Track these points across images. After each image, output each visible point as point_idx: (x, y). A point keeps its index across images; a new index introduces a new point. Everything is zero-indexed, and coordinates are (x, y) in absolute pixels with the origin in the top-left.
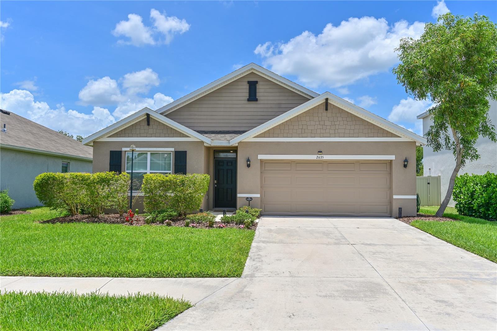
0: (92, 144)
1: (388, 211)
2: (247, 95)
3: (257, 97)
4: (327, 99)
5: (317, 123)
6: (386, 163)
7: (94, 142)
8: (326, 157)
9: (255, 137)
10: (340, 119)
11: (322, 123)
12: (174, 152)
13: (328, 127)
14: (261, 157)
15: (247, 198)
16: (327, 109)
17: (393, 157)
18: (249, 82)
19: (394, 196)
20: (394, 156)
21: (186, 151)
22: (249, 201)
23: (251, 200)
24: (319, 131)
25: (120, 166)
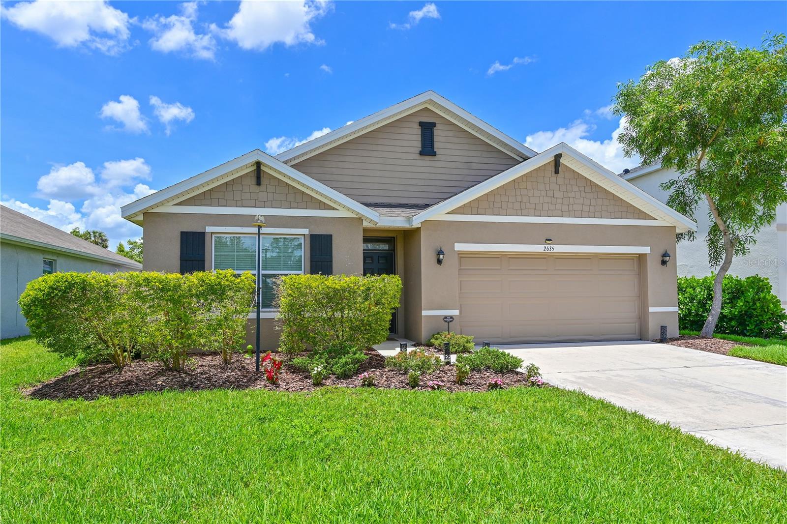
0: (141, 218)
1: (637, 331)
2: (419, 144)
3: (435, 150)
4: (558, 157)
5: (544, 193)
6: (633, 259)
7: (146, 214)
8: (558, 249)
9: (448, 213)
10: (575, 188)
11: (550, 193)
12: (309, 237)
13: (559, 201)
14: (459, 247)
15: (446, 317)
16: (557, 172)
17: (646, 250)
18: (421, 124)
19: (650, 308)
20: (649, 247)
21: (332, 235)
22: (448, 322)
23: (451, 321)
24: (546, 206)
25: (203, 261)
